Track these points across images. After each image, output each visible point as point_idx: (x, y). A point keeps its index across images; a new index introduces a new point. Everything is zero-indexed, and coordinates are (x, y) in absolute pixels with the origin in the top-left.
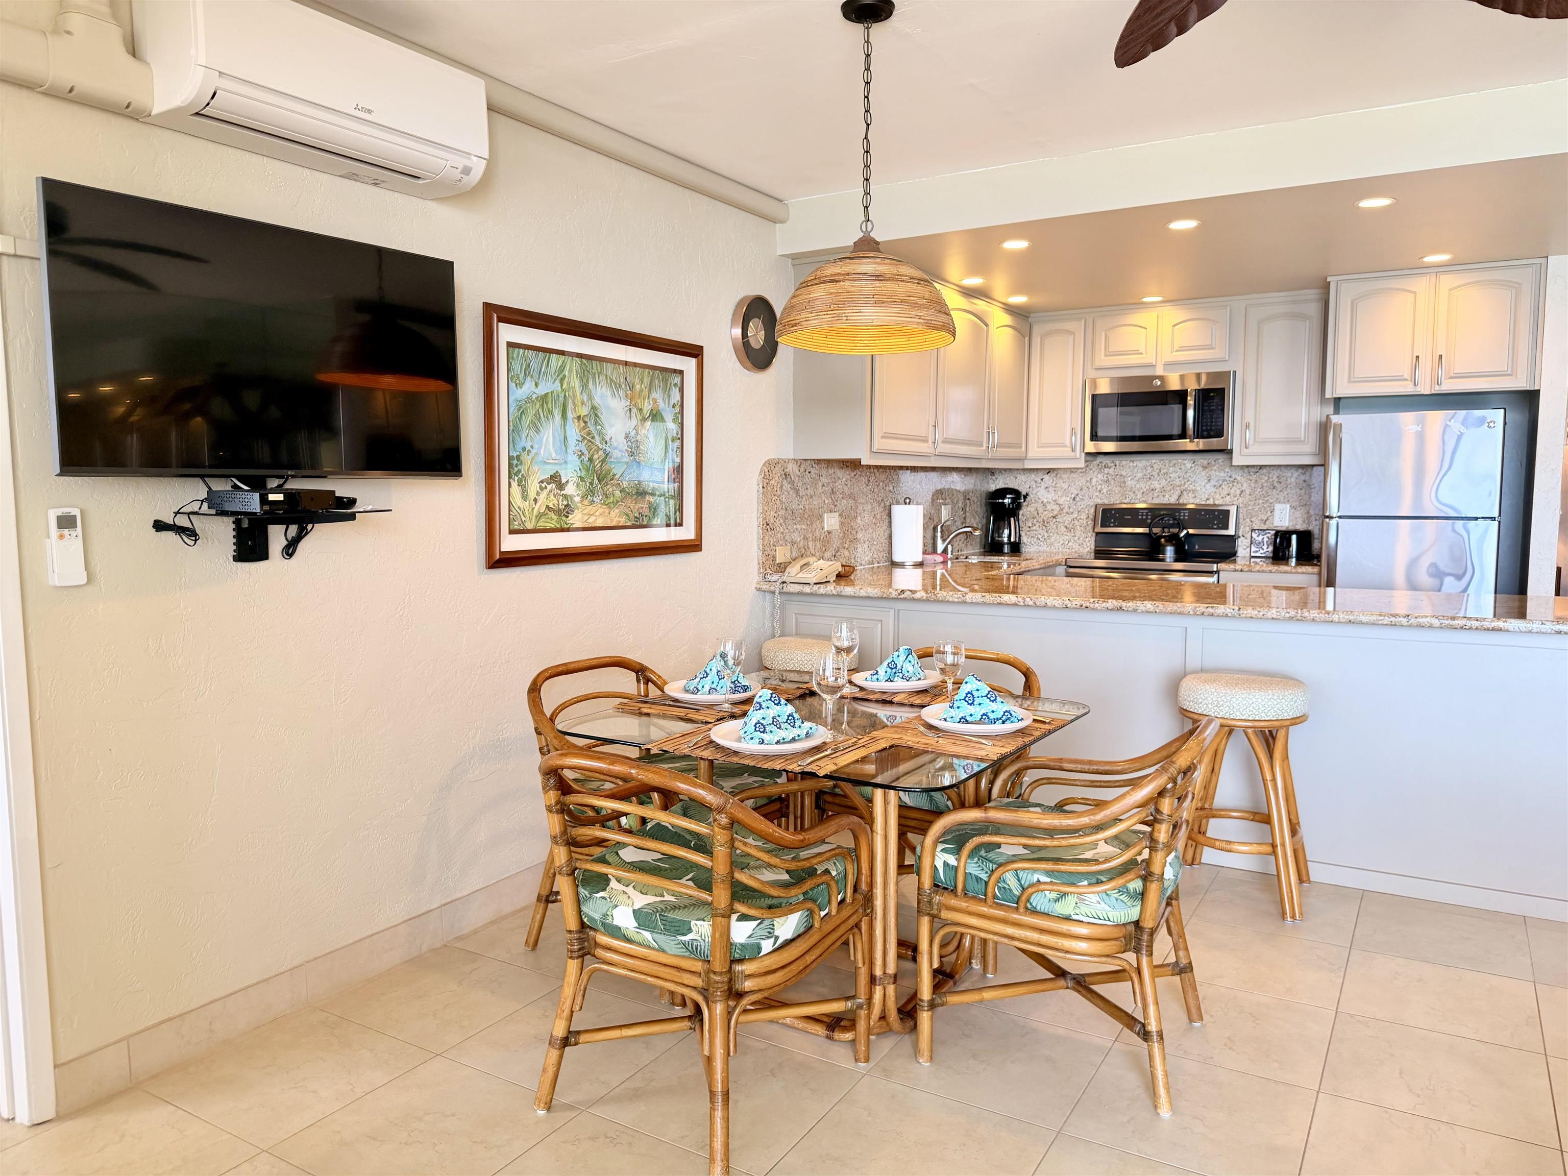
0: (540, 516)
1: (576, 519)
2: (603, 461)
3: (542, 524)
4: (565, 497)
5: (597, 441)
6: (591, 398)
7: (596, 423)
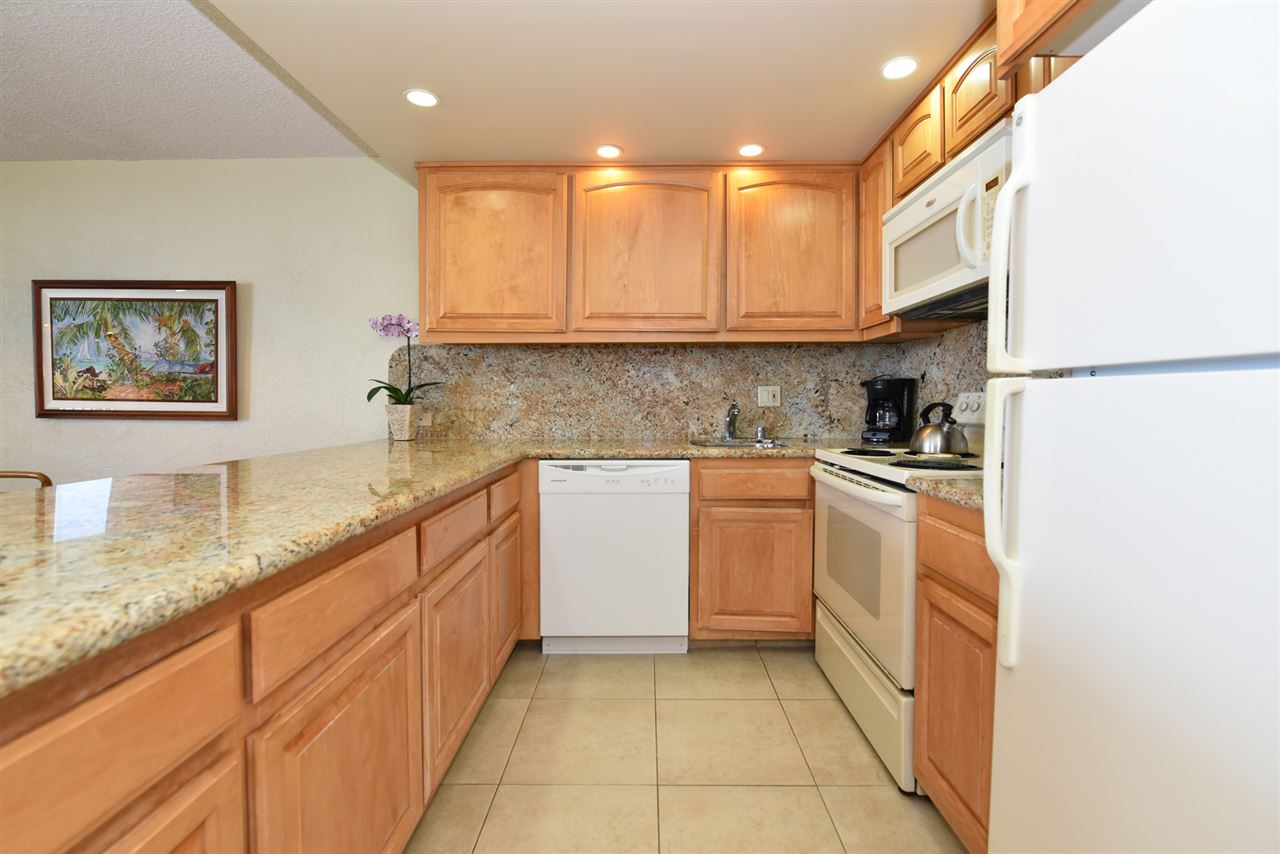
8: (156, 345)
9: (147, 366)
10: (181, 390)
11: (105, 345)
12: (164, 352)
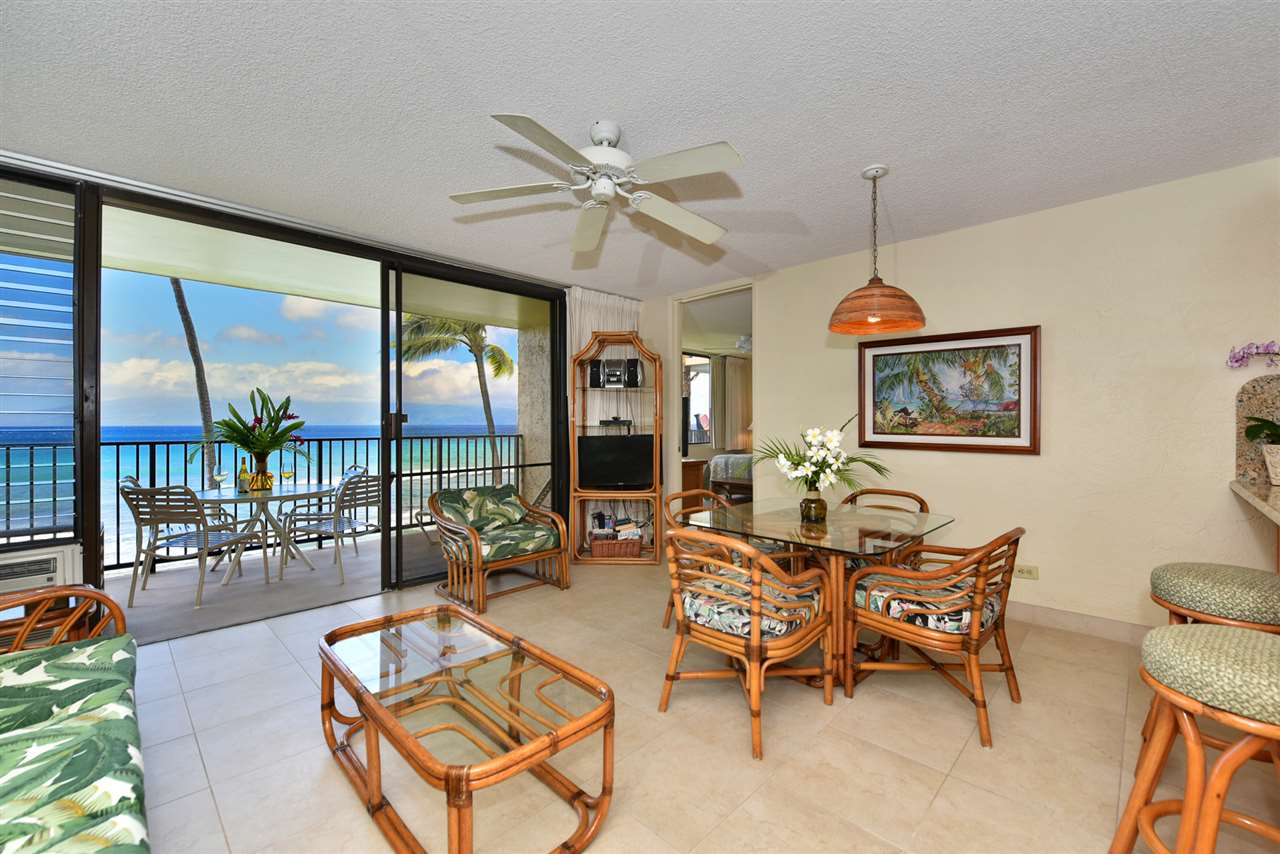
0: (893, 427)
1: (919, 429)
2: (940, 401)
3: (895, 431)
4: (910, 419)
5: (936, 391)
6: (930, 371)
7: (934, 383)
8: (961, 387)
9: (953, 406)
10: (985, 426)
11: (917, 389)
12: (969, 393)
